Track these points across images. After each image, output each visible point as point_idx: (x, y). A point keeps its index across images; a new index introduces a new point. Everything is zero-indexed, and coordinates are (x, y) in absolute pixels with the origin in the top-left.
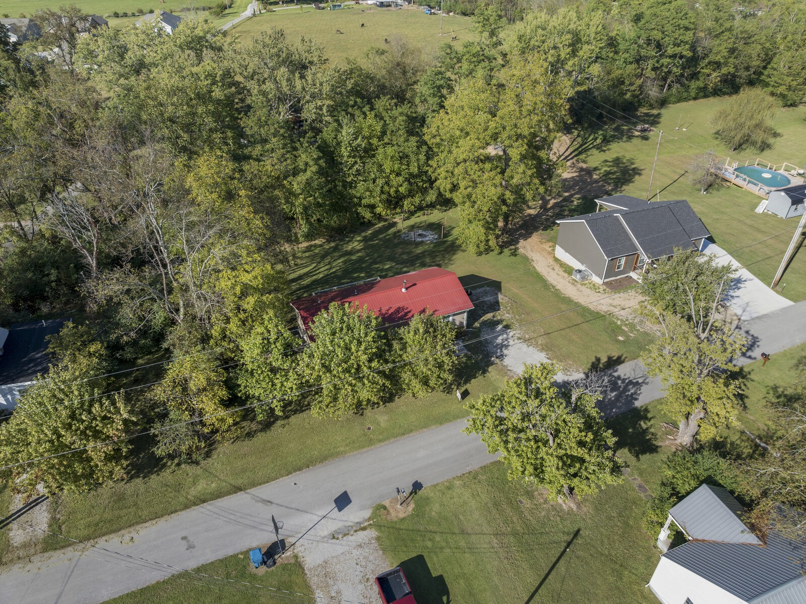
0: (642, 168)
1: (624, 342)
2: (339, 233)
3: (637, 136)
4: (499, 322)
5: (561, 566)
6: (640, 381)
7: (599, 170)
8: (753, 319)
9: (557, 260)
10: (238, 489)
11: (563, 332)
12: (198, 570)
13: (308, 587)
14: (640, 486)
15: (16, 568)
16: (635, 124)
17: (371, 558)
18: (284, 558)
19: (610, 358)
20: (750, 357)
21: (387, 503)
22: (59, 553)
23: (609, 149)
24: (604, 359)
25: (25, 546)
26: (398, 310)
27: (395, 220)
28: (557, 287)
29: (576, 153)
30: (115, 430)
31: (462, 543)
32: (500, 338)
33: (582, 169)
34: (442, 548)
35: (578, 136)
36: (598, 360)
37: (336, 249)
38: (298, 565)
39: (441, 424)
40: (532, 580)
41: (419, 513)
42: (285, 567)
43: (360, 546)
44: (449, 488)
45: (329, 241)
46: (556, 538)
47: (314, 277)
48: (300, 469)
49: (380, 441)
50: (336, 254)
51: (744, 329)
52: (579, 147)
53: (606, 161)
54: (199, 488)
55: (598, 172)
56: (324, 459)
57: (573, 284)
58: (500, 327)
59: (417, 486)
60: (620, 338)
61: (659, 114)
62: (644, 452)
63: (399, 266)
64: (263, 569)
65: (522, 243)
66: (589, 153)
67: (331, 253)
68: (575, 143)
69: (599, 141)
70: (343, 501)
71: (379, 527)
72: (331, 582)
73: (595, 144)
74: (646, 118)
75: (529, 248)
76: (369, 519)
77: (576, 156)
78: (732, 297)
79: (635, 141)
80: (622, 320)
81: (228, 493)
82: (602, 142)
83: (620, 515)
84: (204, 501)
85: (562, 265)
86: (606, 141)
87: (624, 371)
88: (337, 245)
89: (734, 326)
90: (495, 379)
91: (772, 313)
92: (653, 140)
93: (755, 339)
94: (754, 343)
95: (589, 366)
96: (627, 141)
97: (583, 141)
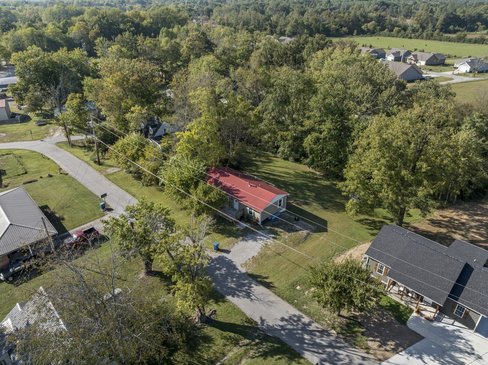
1: (295, 289)
4: (277, 235)
6: (253, 297)
11: (286, 261)
15: (99, 174)
18: (106, 212)
19: (271, 283)
22: (104, 177)
24: (268, 281)
25: (106, 172)
26: (236, 190)
32: (263, 238)
38: (104, 216)
42: (103, 213)
58: (273, 236)
60: (298, 288)
81: (132, 195)
84: (127, 192)
88: (320, 178)
89: (366, 355)
90: (224, 241)
95: (256, 274)
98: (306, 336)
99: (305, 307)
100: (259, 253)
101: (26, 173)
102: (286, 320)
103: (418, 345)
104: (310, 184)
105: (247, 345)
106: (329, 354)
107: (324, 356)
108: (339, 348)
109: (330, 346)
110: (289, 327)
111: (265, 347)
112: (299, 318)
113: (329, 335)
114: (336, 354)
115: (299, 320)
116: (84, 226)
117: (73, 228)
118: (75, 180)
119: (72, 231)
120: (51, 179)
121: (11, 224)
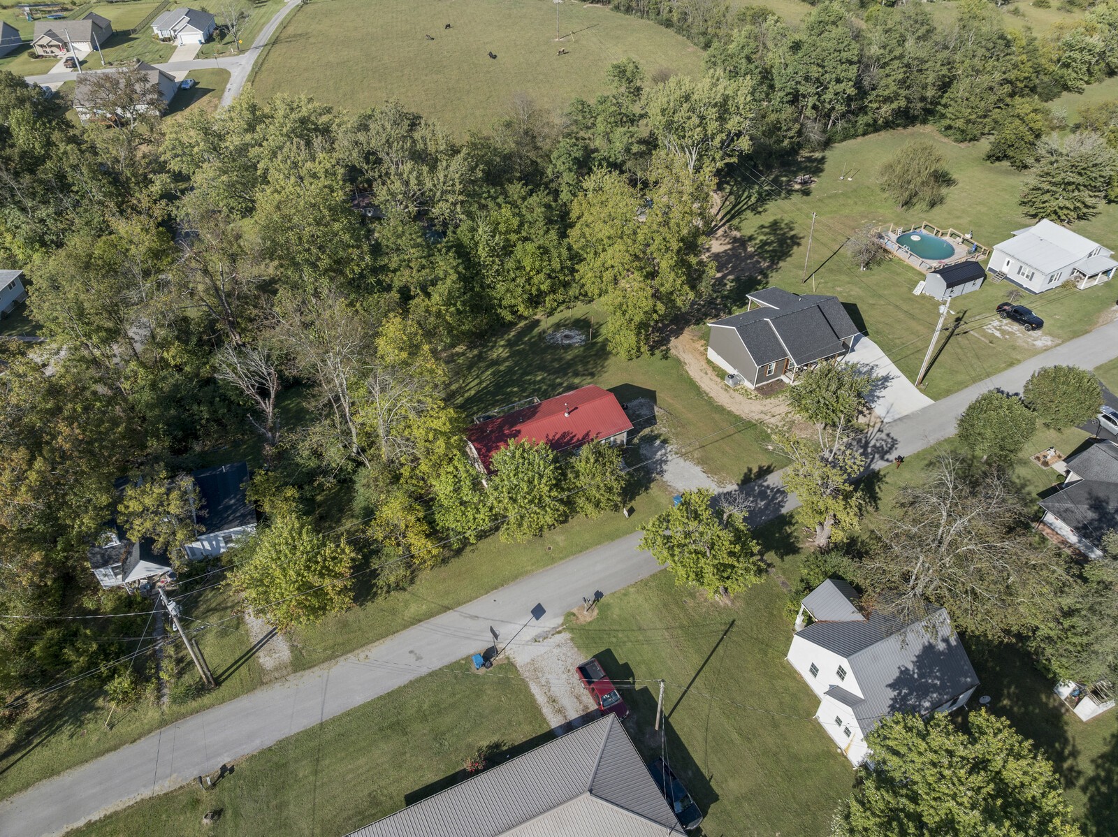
0: (801, 235)
1: (772, 451)
2: (480, 338)
3: (797, 191)
4: (657, 437)
5: (720, 650)
6: (787, 489)
7: (755, 239)
8: (895, 421)
9: (709, 362)
10: (447, 609)
11: (717, 444)
12: (430, 675)
13: (522, 680)
14: (783, 583)
15: (277, 685)
16: (795, 174)
17: (569, 654)
18: (498, 660)
19: (760, 468)
20: (887, 460)
21: (575, 611)
22: (307, 672)
23: (765, 211)
24: (755, 470)
25: (277, 669)
26: (564, 435)
27: (536, 317)
28: (711, 395)
29: (728, 216)
30: (344, 567)
31: (641, 638)
32: (659, 453)
33: (735, 240)
34: (624, 642)
35: (731, 193)
36: (750, 470)
37: (480, 357)
38: (510, 665)
39: (612, 540)
40: (697, 662)
41: (603, 616)
42: (500, 667)
43: (559, 646)
44: (625, 595)
45: (470, 348)
46: (715, 629)
47: (467, 394)
48: (496, 588)
49: (561, 559)
50: (481, 364)
51: (885, 432)
52: (732, 209)
53: (762, 227)
54: (412, 610)
55: (753, 242)
56: (515, 577)
57: (726, 390)
58: (658, 442)
59: (599, 595)
60: (770, 448)
61: (823, 158)
62: (787, 554)
63: (552, 377)
64: (483, 670)
65: (674, 342)
66: (743, 217)
67: (476, 363)
68: (728, 203)
69: (753, 200)
70: (538, 612)
71: (571, 630)
72: (540, 675)
73: (750, 203)
74: (808, 164)
75: (680, 347)
76: (562, 624)
77: (728, 221)
78: (878, 397)
79: (796, 198)
80: (772, 429)
81: (438, 613)
82: (757, 201)
83: (766, 607)
84: (420, 621)
85: (715, 368)
86: (762, 199)
87: (773, 480)
88: (480, 353)
89: (876, 429)
90: (657, 494)
91: (913, 413)
92: (815, 195)
93: (894, 441)
94: (893, 446)
95: (741, 477)
96: (786, 198)
97: (736, 199)
100: (696, 465)
103: (864, 392)
106: (874, 452)
108: (867, 442)
109: (865, 447)
116: (541, 699)
117: (544, 720)
118: (283, 745)
119: (555, 722)
120: (237, 814)
121: (591, 791)
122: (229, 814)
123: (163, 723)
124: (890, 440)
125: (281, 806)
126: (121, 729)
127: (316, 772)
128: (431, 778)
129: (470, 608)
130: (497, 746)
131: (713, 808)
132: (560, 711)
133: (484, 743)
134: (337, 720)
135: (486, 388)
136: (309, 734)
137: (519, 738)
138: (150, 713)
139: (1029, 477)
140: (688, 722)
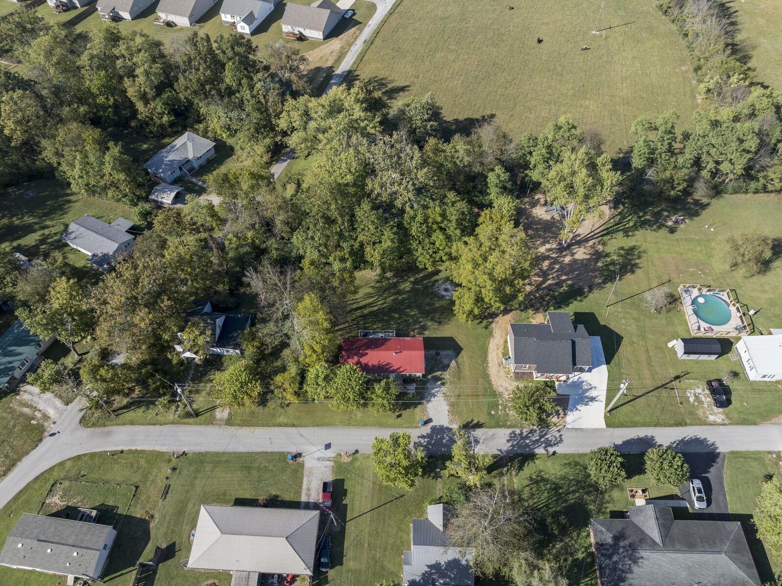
0: (641, 265)
1: (492, 415)
3: (667, 227)
4: (441, 379)
5: (388, 505)
6: (481, 441)
7: (609, 257)
8: (572, 429)
9: (506, 342)
10: (294, 426)
11: (467, 398)
12: (271, 453)
13: (303, 474)
15: (217, 427)
16: (676, 212)
17: (327, 473)
18: (300, 460)
19: (478, 422)
20: (547, 450)
21: (342, 454)
22: (230, 427)
23: (633, 235)
24: (474, 422)
25: (220, 420)
26: (387, 364)
28: (489, 365)
29: (605, 232)
31: (360, 481)
32: (435, 389)
33: (596, 253)
34: (352, 480)
35: (620, 213)
36: (472, 421)
37: (395, 285)
38: (302, 465)
39: (381, 427)
40: (375, 505)
41: (351, 463)
42: (298, 463)
43: (326, 467)
44: (367, 458)
45: (394, 276)
46: (393, 496)
47: (372, 309)
48: (318, 426)
49: (353, 425)
50: (392, 291)
51: (561, 433)
52: (614, 226)
53: (622, 248)
54: (281, 419)
55: (606, 259)
56: (329, 425)
57: (500, 365)
58: (440, 382)
59: (357, 452)
60: (493, 412)
61: (708, 204)
63: (419, 315)
64: (291, 461)
65: (499, 318)
66: (614, 235)
67: (390, 288)
68: (612, 221)
70: (328, 446)
71: (335, 462)
72: (311, 476)
73: (627, 226)
74: (692, 206)
75: (500, 324)
76: (334, 458)
77: (602, 236)
78: (577, 409)
79: (663, 232)
80: (503, 401)
81: (290, 426)
82: (631, 227)
84: (281, 426)
85: (505, 347)
86: (637, 226)
87: (478, 433)
88: (397, 282)
89: (557, 429)
90: (418, 413)
91: (586, 429)
92: (677, 235)
93: (561, 440)
94: (557, 443)
95: (464, 423)
96: (655, 230)
97: (620, 220)
98: (527, 441)
99: (509, 423)
100: (448, 405)
101: (137, 487)
102: (510, 440)
103: (571, 402)
104: (400, 298)
105: (508, 471)
106: (544, 442)
107: (543, 445)
108: (545, 434)
109: (541, 437)
110: (515, 443)
111: (516, 463)
112: (514, 432)
113: (535, 431)
114: (547, 439)
115: (515, 435)
116: (305, 486)
117: (300, 496)
118: (207, 453)
119: (304, 499)
120: (180, 472)
121: (287, 538)
122: (178, 471)
123: (173, 423)
124: (559, 439)
125: (195, 478)
126: (159, 418)
127: (212, 471)
128: (248, 495)
129: (303, 430)
130: (277, 496)
131: (338, 568)
132: (309, 496)
133: (274, 493)
134: (229, 453)
135: (384, 308)
136: (217, 454)
137: (287, 497)
138: (171, 416)
139: (616, 499)
140: (353, 528)
